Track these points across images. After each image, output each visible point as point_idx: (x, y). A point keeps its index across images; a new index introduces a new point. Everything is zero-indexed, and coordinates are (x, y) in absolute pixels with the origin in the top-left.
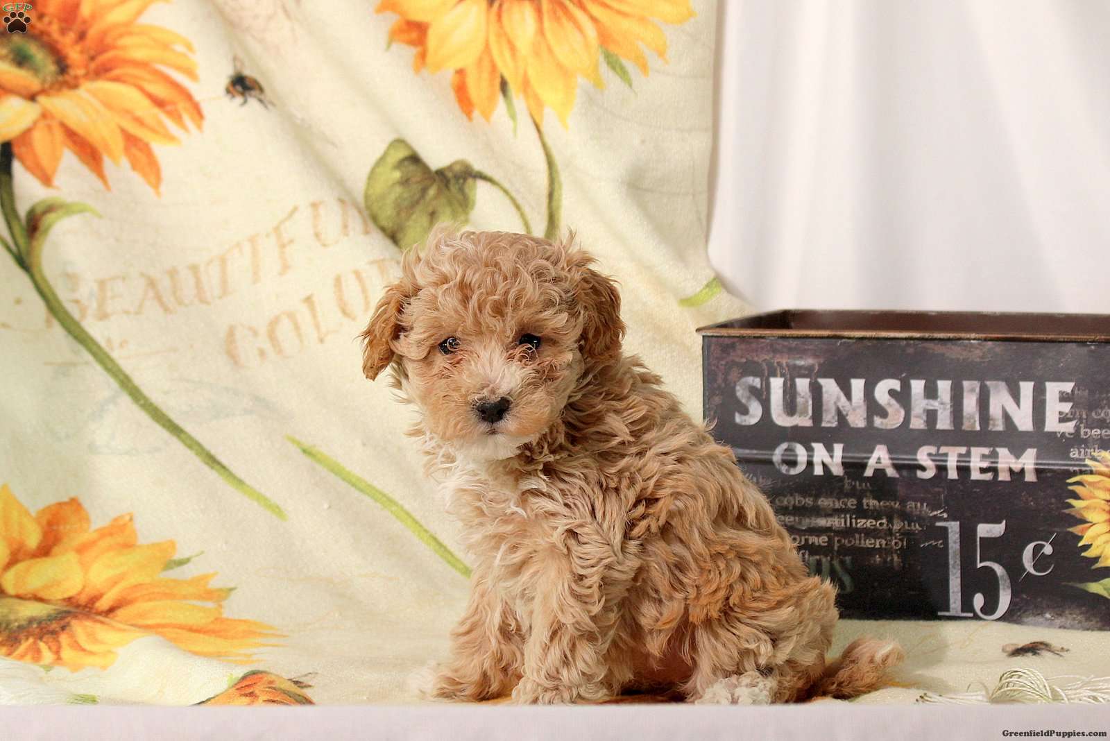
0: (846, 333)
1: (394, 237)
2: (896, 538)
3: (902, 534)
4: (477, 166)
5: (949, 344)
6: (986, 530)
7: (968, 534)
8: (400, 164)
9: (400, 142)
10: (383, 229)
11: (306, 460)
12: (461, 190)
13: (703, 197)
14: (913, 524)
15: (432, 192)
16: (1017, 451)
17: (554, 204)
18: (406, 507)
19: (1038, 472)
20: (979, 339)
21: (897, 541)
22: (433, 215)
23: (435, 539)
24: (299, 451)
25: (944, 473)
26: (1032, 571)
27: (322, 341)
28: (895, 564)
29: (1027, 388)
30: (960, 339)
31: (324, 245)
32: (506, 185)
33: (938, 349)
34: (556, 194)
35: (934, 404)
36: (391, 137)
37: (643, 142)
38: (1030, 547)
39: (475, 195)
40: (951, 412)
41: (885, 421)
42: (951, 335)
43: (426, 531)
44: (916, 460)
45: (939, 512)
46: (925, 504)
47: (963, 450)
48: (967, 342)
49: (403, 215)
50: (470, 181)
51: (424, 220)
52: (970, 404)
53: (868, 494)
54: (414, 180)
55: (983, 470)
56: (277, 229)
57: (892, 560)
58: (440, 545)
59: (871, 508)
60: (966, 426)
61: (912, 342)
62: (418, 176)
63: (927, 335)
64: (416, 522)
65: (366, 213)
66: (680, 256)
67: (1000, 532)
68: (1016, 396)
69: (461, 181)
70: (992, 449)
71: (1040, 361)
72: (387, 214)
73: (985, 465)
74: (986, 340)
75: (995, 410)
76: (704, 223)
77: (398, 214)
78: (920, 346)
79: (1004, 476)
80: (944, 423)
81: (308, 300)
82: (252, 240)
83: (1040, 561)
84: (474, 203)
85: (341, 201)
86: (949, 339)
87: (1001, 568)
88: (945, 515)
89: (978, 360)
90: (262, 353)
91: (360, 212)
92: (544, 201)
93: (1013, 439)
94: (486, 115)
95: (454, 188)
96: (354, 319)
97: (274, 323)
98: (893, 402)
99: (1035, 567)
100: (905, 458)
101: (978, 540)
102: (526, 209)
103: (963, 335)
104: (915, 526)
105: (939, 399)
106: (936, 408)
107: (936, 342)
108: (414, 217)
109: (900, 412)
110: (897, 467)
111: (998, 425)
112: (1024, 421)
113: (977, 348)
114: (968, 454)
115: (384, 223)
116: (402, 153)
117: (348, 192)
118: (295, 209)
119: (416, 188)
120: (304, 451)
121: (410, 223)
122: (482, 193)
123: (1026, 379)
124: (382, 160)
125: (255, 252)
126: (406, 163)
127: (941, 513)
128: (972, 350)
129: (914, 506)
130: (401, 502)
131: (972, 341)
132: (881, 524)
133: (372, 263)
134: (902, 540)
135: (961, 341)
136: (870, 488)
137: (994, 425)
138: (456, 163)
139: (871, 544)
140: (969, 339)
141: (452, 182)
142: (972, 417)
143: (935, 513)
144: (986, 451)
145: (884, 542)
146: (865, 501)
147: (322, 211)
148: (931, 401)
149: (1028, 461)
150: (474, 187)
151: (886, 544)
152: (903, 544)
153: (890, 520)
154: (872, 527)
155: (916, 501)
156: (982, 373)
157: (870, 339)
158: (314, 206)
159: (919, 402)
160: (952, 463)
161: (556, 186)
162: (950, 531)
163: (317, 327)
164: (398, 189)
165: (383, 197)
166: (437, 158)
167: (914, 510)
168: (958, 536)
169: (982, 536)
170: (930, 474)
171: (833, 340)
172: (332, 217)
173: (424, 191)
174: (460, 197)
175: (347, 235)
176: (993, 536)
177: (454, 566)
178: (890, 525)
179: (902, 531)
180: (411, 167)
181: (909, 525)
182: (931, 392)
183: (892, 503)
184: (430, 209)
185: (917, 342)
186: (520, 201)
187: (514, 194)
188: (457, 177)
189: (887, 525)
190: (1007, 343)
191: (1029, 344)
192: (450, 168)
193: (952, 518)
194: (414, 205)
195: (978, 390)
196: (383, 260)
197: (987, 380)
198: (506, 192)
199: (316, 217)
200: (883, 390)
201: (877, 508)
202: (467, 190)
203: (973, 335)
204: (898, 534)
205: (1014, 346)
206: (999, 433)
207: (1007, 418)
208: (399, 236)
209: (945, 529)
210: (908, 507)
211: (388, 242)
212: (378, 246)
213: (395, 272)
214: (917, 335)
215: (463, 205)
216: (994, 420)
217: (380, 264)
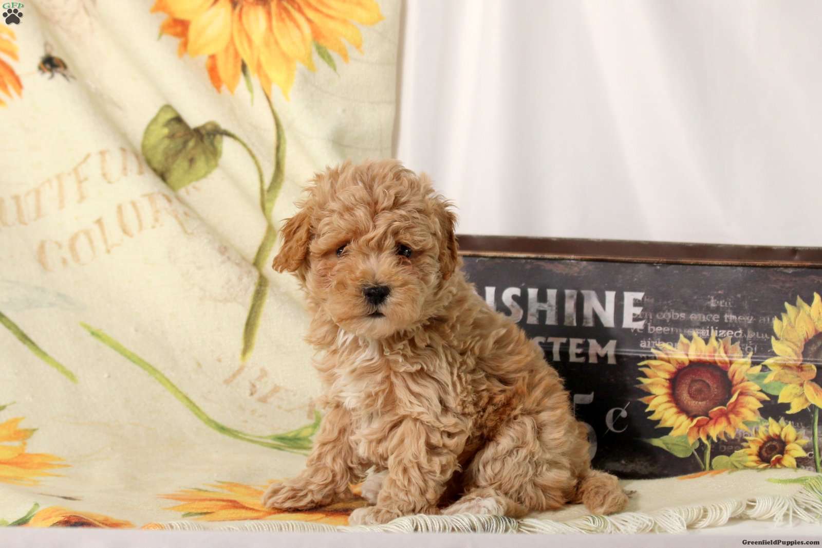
0: (483, 254)
1: (163, 176)
4: (224, 126)
5: (556, 263)
6: (579, 399)
8: (168, 124)
9: (168, 107)
10: (155, 170)
11: (93, 340)
12: (212, 144)
13: (388, 152)
15: (191, 144)
16: (603, 343)
17: (281, 154)
18: (167, 375)
19: (618, 357)
20: (576, 260)
22: (192, 161)
23: (187, 398)
24: (89, 334)
25: (550, 357)
26: (612, 429)
27: (108, 251)
29: (610, 296)
30: (563, 259)
31: (109, 182)
32: (245, 140)
33: (548, 266)
34: (282, 148)
35: (544, 306)
36: (162, 103)
37: (344, 111)
38: (612, 411)
39: (221, 147)
40: (556, 312)
42: (557, 256)
43: (180, 392)
47: (564, 340)
48: (568, 261)
49: (170, 160)
50: (218, 137)
51: (185, 164)
52: (570, 306)
54: (178, 134)
55: (578, 355)
56: (75, 170)
58: (191, 402)
60: (567, 322)
61: (529, 261)
62: (180, 132)
63: (540, 256)
64: (173, 386)
65: (142, 158)
67: (590, 400)
68: (603, 302)
69: (212, 137)
70: (584, 340)
71: (620, 276)
72: (158, 158)
73: (579, 351)
74: (582, 260)
75: (587, 312)
77: (166, 159)
78: (534, 263)
79: (593, 360)
80: (551, 320)
81: (99, 222)
82: (59, 177)
83: (619, 422)
84: (221, 153)
85: (123, 149)
86: (555, 259)
87: (590, 426)
89: (576, 274)
90: (64, 261)
91: (137, 156)
92: (273, 151)
93: (601, 333)
94: (231, 89)
95: (207, 141)
96: (131, 236)
97: (74, 239)
98: (515, 304)
99: (615, 426)
101: (574, 405)
102: (260, 158)
103: (566, 256)
105: (548, 303)
106: (546, 309)
107: (546, 261)
108: (178, 162)
109: (520, 312)
111: (589, 323)
112: (608, 319)
113: (576, 266)
114: (568, 344)
115: (156, 165)
116: (169, 116)
117: (130, 143)
118: (88, 156)
119: (179, 141)
120: (93, 334)
121: (175, 166)
122: (227, 146)
123: (610, 289)
124: (154, 121)
125: (61, 186)
126: (173, 123)
128: (572, 267)
130: (163, 372)
131: (572, 261)
133: (145, 195)
135: (564, 261)
137: (587, 323)
138: (209, 123)
140: (570, 259)
141: (206, 137)
142: (571, 316)
144: (580, 341)
147: (107, 157)
148: (542, 304)
149: (610, 349)
150: (221, 142)
156: (579, 284)
157: (499, 258)
158: (102, 153)
159: (534, 304)
160: (556, 349)
161: (282, 141)
163: (105, 241)
164: (167, 142)
165: (155, 147)
166: (195, 119)
169: (578, 403)
171: (473, 259)
172: (115, 162)
173: (185, 143)
174: (211, 148)
175: (126, 175)
176: (586, 403)
177: (199, 417)
180: (177, 126)
182: (542, 297)
184: (190, 157)
185: (533, 261)
186: (255, 152)
187: (250, 146)
188: (209, 134)
190: (597, 263)
191: (613, 264)
192: (204, 127)
194: (177, 153)
195: (575, 297)
196: (152, 194)
197: (583, 289)
198: (244, 145)
199: (103, 161)
200: (509, 293)
202: (216, 143)
203: (572, 257)
205: (602, 265)
206: (589, 328)
207: (596, 317)
208: (167, 175)
211: (158, 180)
212: (149, 182)
213: (161, 203)
214: (533, 256)
215: (214, 153)
216: (586, 318)
217: (150, 197)
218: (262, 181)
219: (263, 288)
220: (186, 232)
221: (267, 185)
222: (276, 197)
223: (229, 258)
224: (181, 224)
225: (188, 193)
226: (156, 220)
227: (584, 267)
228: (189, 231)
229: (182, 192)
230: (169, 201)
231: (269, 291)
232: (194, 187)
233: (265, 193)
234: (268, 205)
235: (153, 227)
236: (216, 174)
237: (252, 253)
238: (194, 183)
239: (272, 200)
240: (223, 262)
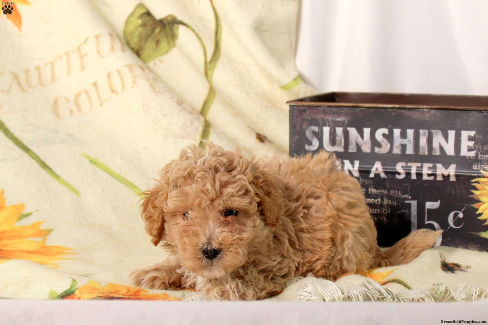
0: (361, 105)
1: (138, 53)
2: (385, 209)
3: (388, 206)
4: (179, 18)
5: (413, 111)
6: (430, 205)
7: (421, 207)
8: (141, 17)
9: (141, 5)
10: (132, 49)
11: (91, 166)
12: (171, 30)
13: (293, 35)
14: (393, 202)
15: (157, 30)
16: (446, 167)
17: (218, 37)
19: (457, 176)
20: (428, 109)
21: (385, 210)
22: (158, 42)
24: (88, 161)
25: (409, 176)
26: (453, 226)
27: (101, 105)
28: (384, 221)
29: (452, 134)
30: (418, 108)
31: (102, 57)
32: (194, 28)
33: (407, 113)
34: (219, 33)
35: (405, 141)
36: (137, 2)
37: (263, 6)
38: (452, 214)
39: (178, 33)
40: (413, 145)
41: (380, 149)
42: (414, 106)
44: (395, 169)
45: (407, 196)
46: (400, 192)
47: (419, 165)
48: (422, 110)
49: (143, 42)
50: (176, 25)
51: (153, 45)
52: (423, 141)
53: (372, 186)
54: (148, 24)
55: (429, 175)
56: (79, 49)
57: (383, 220)
59: (373, 193)
60: (421, 153)
61: (394, 110)
62: (150, 23)
63: (402, 106)
65: (124, 41)
66: (281, 64)
67: (437, 206)
68: (446, 137)
69: (171, 25)
70: (433, 164)
71: (459, 120)
72: (134, 41)
73: (430, 172)
74: (432, 109)
75: (435, 145)
76: (294, 46)
77: (140, 41)
78: (398, 112)
79: (439, 178)
80: (410, 151)
81: (95, 84)
82: (67, 54)
83: (457, 221)
84: (177, 36)
85: (111, 35)
86: (413, 109)
87: (437, 224)
88: (410, 197)
89: (427, 119)
90: (71, 112)
91: (120, 40)
92: (213, 36)
93: (445, 160)
95: (168, 29)
96: (117, 94)
97: (78, 96)
98: (385, 140)
99: (454, 224)
100: (390, 168)
101: (426, 210)
102: (204, 41)
103: (420, 107)
104: (394, 202)
105: (408, 139)
106: (406, 143)
107: (407, 110)
108: (148, 43)
109: (388, 145)
110: (386, 173)
111: (437, 152)
112: (450, 150)
113: (427, 113)
114: (422, 167)
115: (133, 45)
116: (142, 11)
117: (115, 30)
118: (87, 39)
119: (149, 29)
120: (91, 161)
121: (146, 46)
122: (181, 31)
123: (452, 129)
124: (132, 14)
125: (68, 60)
126: (144, 16)
127: (408, 196)
128: (425, 114)
129: (394, 193)
130: (139, 187)
131: (425, 110)
132: (378, 201)
133: (126, 66)
134: (388, 210)
135: (419, 110)
136: (373, 183)
137: (435, 152)
138: (169, 16)
139: (373, 211)
140: (423, 109)
141: (167, 26)
142: (424, 148)
143: (405, 196)
144: (431, 165)
145: (379, 210)
146: (370, 190)
147: (101, 39)
148: (404, 140)
149: (452, 171)
150: (178, 29)
151: (380, 212)
152: (388, 211)
153: (382, 200)
154: (373, 203)
155: (395, 189)
156: (429, 126)
157: (374, 108)
158: (97, 37)
159: (398, 140)
160: (413, 171)
161: (219, 28)
162: (412, 205)
163: (99, 97)
164: (140, 29)
165: (133, 33)
166: (159, 14)
167: (394, 194)
168: (416, 208)
169: (428, 208)
170: (402, 176)
171: (355, 109)
172: (106, 43)
173: (153, 30)
174: (171, 33)
175: (113, 52)
176: (434, 208)
178: (382, 202)
179: (388, 205)
180: (147, 18)
181: (392, 202)
182: (404, 135)
183: (383, 191)
184: (156, 39)
185: (397, 110)
186: (201, 35)
187: (197, 32)
188: (169, 23)
189: (381, 202)
190: (442, 111)
191: (453, 112)
192: (166, 18)
193: (413, 199)
194: (147, 37)
195: (427, 134)
196: (131, 65)
197: (432, 129)
198: (194, 31)
199: (98, 42)
200: (380, 133)
201: (376, 193)
202: (174, 30)
203: (425, 107)
204: (386, 207)
205: (445, 112)
206: (437, 156)
207: (441, 149)
208: (141, 52)
209: (409, 205)
210: (391, 193)
211: (134, 56)
212: (129, 57)
213: (138, 71)
214: (397, 106)
215: (172, 37)
216: (435, 149)
217: (130, 67)
218: (205, 55)
219: (208, 129)
220: (154, 91)
221: (209, 59)
222: (215, 66)
223: (184, 108)
224: (151, 85)
225: (155, 64)
226: (134, 82)
227: (433, 114)
228: (157, 90)
229: (151, 64)
230: (143, 70)
231: (212, 131)
232: (160, 61)
233: (208, 64)
234: (209, 72)
235: (133, 87)
236: (174, 52)
237: (199, 106)
238: (159, 58)
239: (212, 69)
240: (181, 111)
